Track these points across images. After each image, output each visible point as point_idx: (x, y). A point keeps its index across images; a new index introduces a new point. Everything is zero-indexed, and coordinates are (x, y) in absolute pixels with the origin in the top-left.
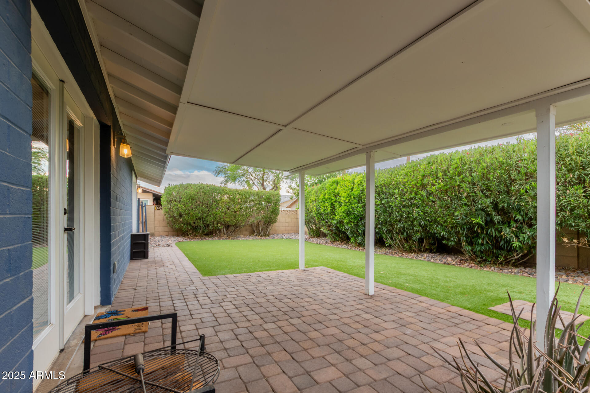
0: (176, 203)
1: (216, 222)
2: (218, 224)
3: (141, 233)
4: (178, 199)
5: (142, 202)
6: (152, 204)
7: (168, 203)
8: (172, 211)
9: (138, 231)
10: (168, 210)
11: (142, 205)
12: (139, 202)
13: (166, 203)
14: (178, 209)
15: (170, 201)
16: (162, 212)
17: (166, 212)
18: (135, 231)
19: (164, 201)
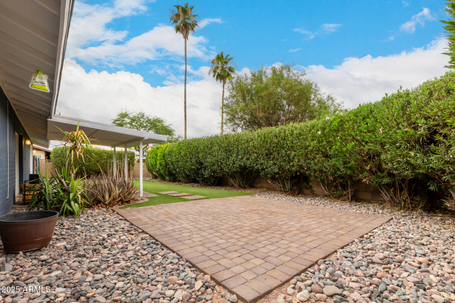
0: (60, 158)
1: (89, 170)
2: (90, 171)
3: (35, 173)
4: (62, 156)
5: (36, 158)
6: (44, 158)
7: (55, 158)
8: (58, 163)
9: (33, 172)
10: (55, 162)
11: (36, 160)
12: (34, 158)
13: (54, 158)
14: (62, 162)
15: (57, 157)
16: (51, 163)
17: (54, 164)
18: (31, 173)
19: (52, 157)
